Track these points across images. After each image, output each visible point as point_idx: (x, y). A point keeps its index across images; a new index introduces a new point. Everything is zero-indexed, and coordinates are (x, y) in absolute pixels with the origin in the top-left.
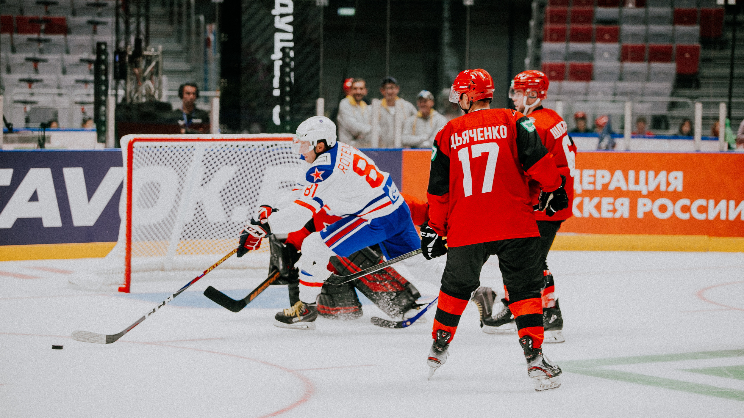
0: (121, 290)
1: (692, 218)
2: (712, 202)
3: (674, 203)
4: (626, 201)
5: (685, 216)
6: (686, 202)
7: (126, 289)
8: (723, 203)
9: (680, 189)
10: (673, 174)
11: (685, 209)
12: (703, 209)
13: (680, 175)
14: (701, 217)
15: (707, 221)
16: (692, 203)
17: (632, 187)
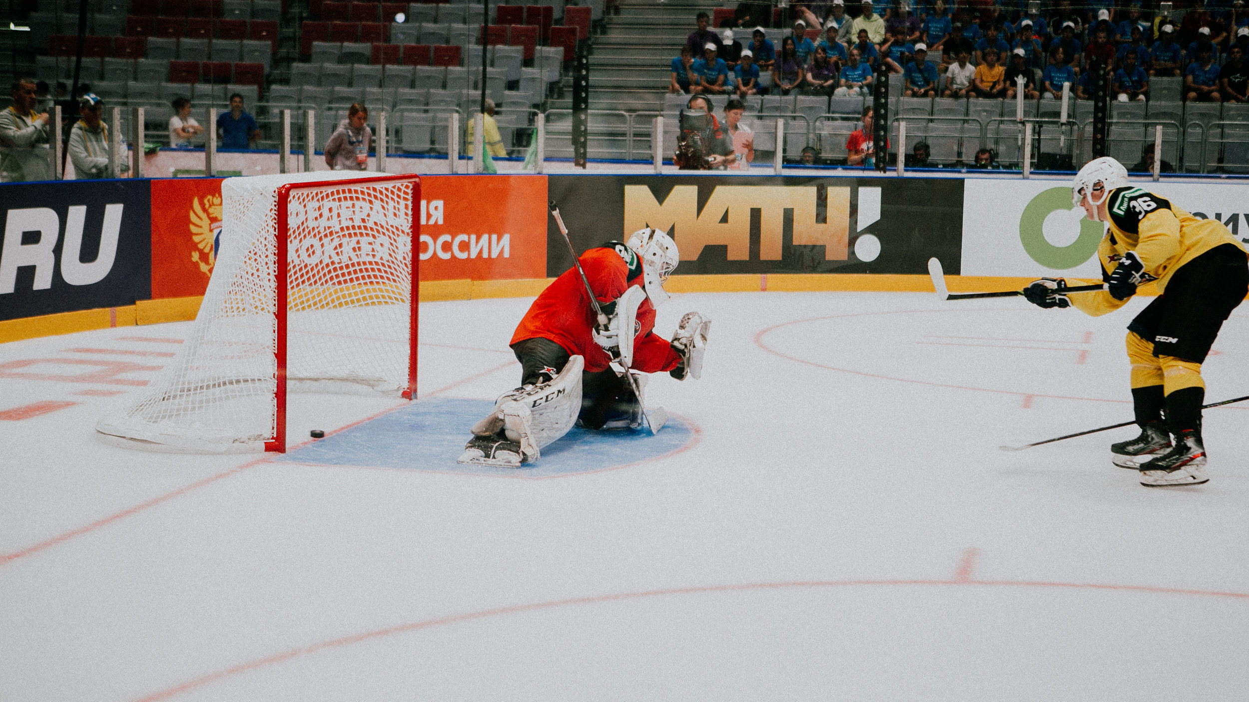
0: (269, 448)
1: (453, 256)
2: (473, 237)
3: (435, 240)
4: (385, 240)
5: (446, 256)
6: (447, 238)
7: (277, 445)
8: (485, 237)
9: (441, 222)
10: (434, 203)
11: (447, 247)
12: (465, 246)
13: (440, 203)
14: (463, 256)
15: (468, 259)
16: (453, 239)
17: (392, 220)
